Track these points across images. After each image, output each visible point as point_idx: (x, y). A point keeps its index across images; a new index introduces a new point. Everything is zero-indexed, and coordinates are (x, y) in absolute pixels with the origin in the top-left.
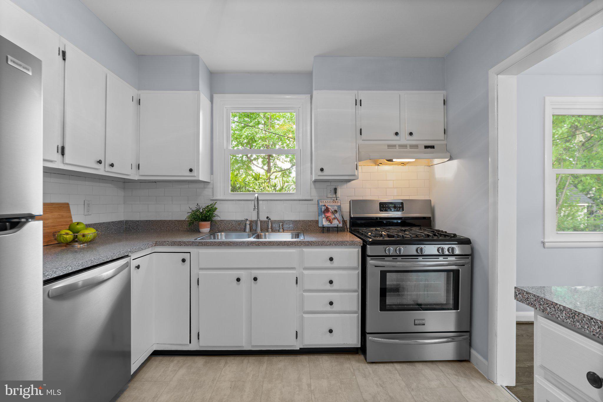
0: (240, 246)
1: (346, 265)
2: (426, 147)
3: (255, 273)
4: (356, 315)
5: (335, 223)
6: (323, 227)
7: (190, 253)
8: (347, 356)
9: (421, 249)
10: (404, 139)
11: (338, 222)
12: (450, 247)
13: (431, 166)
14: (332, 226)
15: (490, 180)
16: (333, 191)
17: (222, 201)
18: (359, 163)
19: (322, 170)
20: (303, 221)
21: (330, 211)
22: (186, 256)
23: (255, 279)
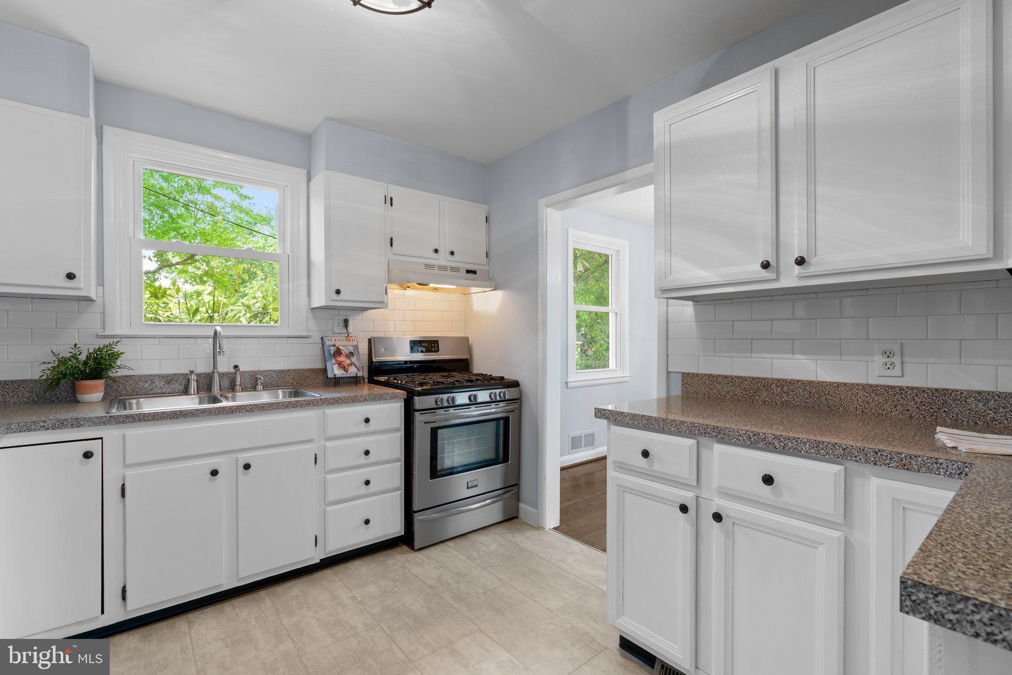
0: (215, 414)
1: (386, 426)
2: (468, 272)
3: (244, 457)
4: (398, 492)
5: (353, 371)
6: (335, 378)
7: (101, 438)
8: (385, 553)
9: (475, 396)
10: (443, 259)
11: (356, 370)
12: (501, 392)
13: (467, 294)
14: (348, 376)
15: (540, 317)
16: (342, 324)
17: (127, 339)
18: (390, 286)
19: (338, 292)
20: (295, 370)
21: (343, 353)
22: (94, 446)
23: (247, 467)
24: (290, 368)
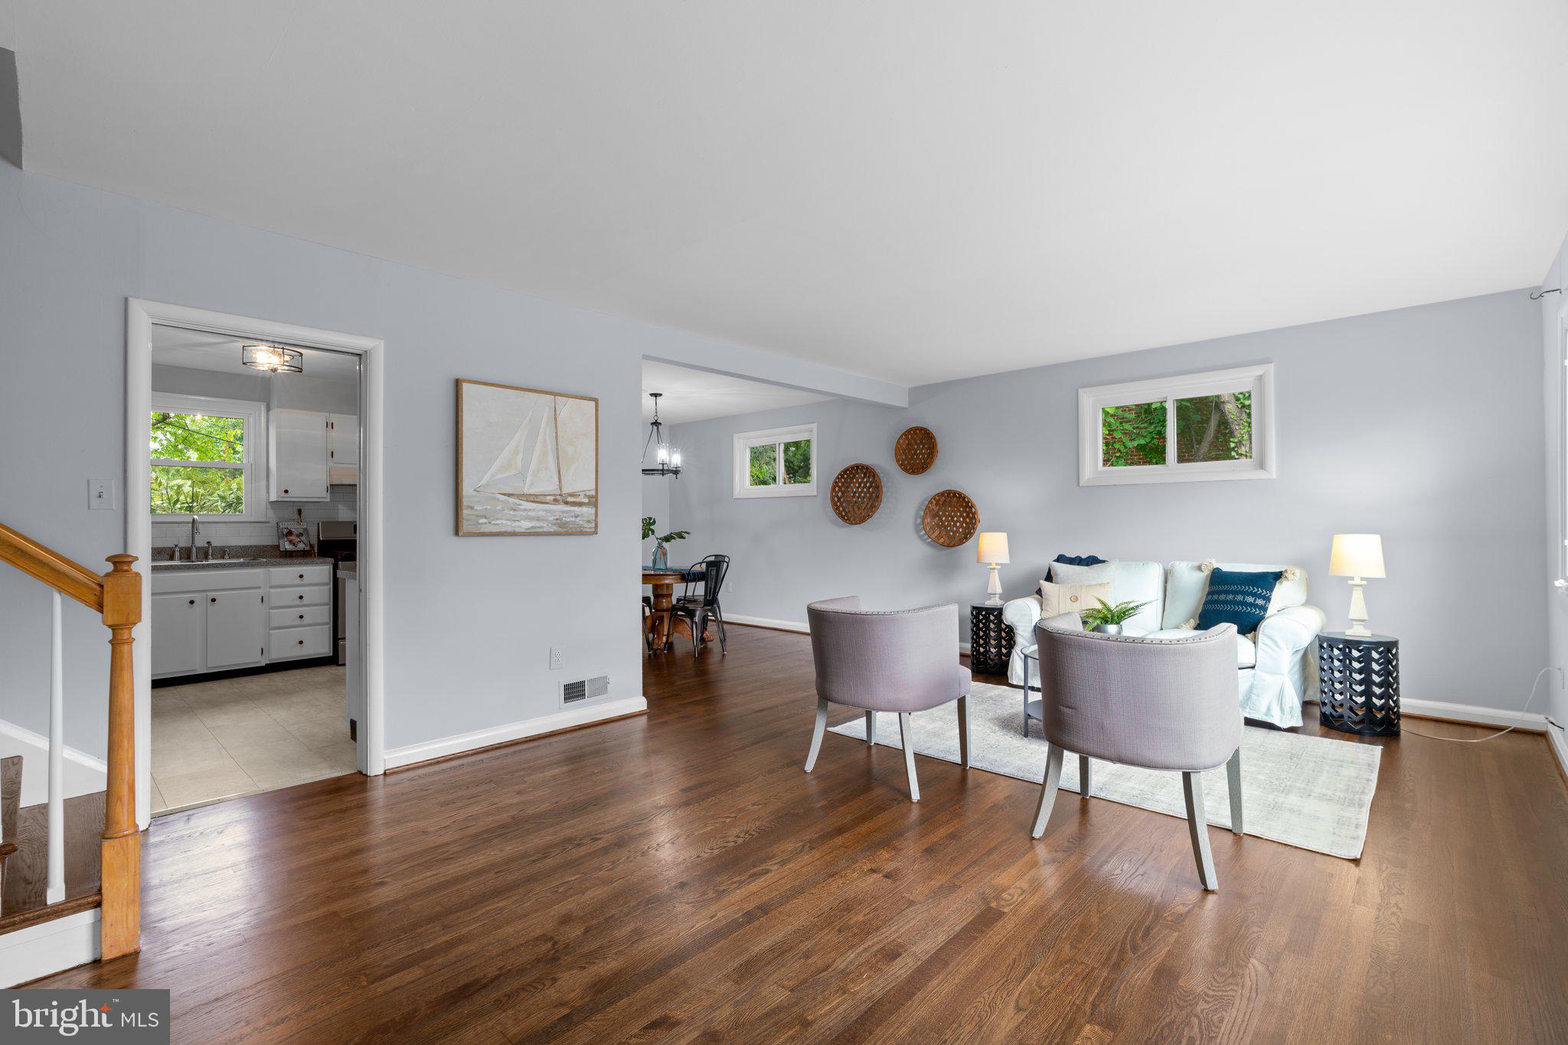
0: (193, 569)
1: (317, 581)
3: (212, 595)
4: (328, 626)
5: (301, 546)
6: (286, 551)
8: (318, 666)
11: (303, 546)
14: (296, 549)
16: (296, 513)
19: (285, 491)
20: (255, 546)
21: (294, 534)
23: (213, 600)
24: (252, 544)
